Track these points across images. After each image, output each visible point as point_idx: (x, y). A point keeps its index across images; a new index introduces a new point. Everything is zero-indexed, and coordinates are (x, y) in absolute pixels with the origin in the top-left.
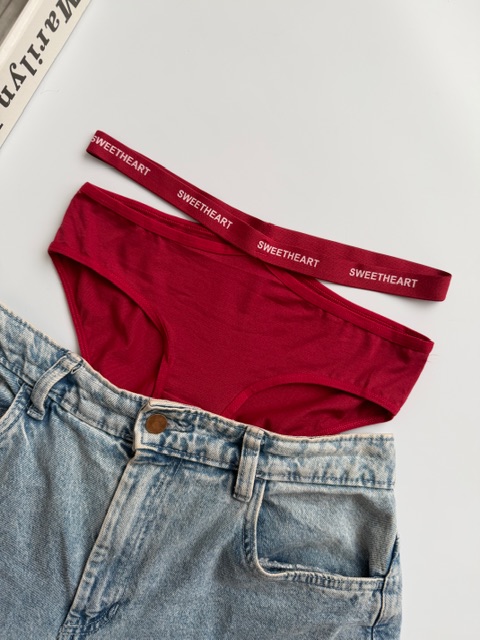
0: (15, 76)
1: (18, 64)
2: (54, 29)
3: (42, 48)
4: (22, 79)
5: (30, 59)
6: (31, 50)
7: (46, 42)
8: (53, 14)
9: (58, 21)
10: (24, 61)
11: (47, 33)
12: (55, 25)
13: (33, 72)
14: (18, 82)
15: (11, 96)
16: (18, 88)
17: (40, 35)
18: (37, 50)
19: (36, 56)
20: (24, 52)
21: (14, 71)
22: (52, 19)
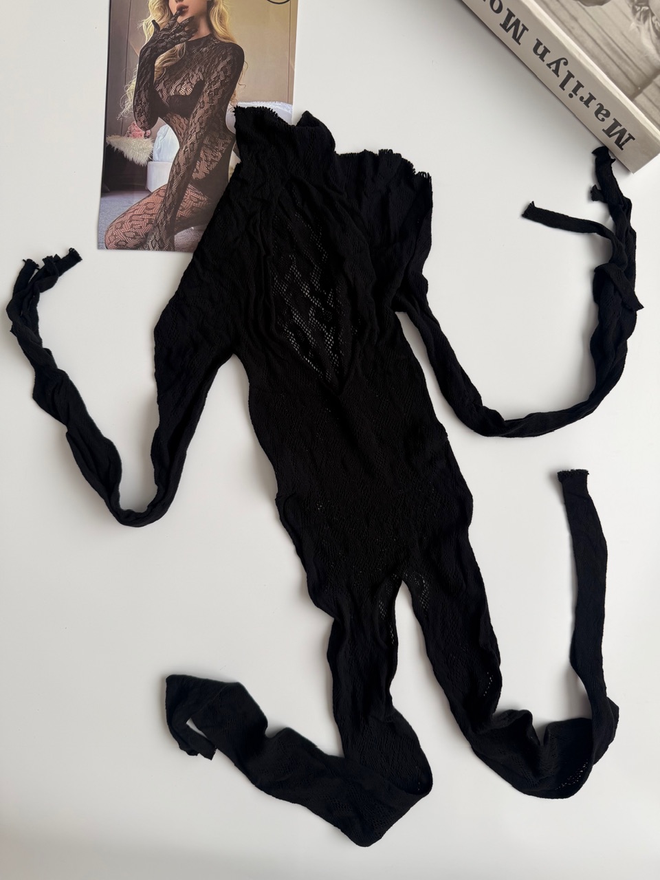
0: (558, 62)
1: (568, 67)
2: (597, 113)
3: (582, 98)
4: (556, 72)
5: (572, 84)
6: (579, 85)
7: (587, 103)
8: (608, 114)
9: (603, 120)
10: (570, 76)
11: (594, 106)
12: (601, 116)
13: (562, 86)
14: (553, 67)
15: (542, 56)
16: (549, 65)
17: (592, 98)
18: (581, 92)
19: (575, 91)
20: (578, 77)
21: (562, 62)
22: (604, 112)
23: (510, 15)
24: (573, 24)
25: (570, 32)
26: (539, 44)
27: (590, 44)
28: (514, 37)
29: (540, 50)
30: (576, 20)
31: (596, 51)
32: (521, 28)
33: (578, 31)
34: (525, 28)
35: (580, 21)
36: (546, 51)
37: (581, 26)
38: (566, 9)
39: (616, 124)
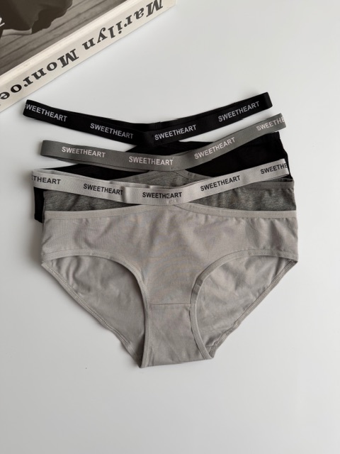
0: (101, 35)
1: (107, 29)
2: (138, 17)
3: (125, 26)
5: (115, 29)
6: (119, 25)
7: (129, 22)
8: (142, 10)
9: (143, 14)
10: (111, 29)
11: (133, 18)
12: (140, 16)
13: (112, 36)
14: (101, 38)
15: (92, 45)
16: (99, 41)
17: (129, 18)
18: (122, 25)
19: (120, 28)
21: (102, 32)
22: (140, 12)
23: (61, 59)
24: (82, 17)
25: (87, 21)
26: (85, 45)
27: (98, 9)
28: (73, 60)
29: (89, 44)
30: (79, 15)
31: (104, 6)
32: (71, 54)
33: (87, 15)
34: (73, 51)
35: (81, 12)
36: (91, 41)
37: (85, 12)
38: (72, 19)
39: (149, 6)
